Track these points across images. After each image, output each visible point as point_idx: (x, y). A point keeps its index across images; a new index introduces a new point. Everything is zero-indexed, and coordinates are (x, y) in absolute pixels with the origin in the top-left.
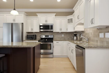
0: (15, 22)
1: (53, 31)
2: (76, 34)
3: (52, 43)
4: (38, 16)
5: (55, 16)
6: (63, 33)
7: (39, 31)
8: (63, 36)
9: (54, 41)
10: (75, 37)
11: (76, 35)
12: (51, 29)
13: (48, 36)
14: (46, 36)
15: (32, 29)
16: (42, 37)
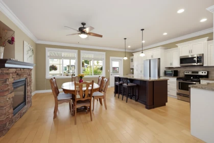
0: (153, 58)
1: (202, 66)
4: (179, 47)
7: (179, 66)
9: (201, 81)
12: (198, 62)
13: (197, 73)
14: (193, 72)
15: (171, 64)
16: (187, 74)
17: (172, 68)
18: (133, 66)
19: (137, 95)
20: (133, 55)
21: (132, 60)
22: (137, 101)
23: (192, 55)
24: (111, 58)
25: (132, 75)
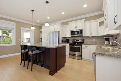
0: (55, 31)
1: (82, 36)
2: (109, 38)
3: (80, 47)
4: (70, 24)
5: (85, 21)
6: (94, 38)
7: (70, 36)
8: (94, 40)
9: (82, 45)
10: (106, 41)
11: (107, 39)
12: (80, 34)
13: (79, 40)
14: (77, 40)
15: (66, 35)
16: (74, 41)
17: (66, 37)
18: (42, 36)
19: (42, 60)
20: (41, 28)
21: (41, 32)
22: (42, 66)
23: (77, 30)
24: (22, 28)
25: (41, 43)
